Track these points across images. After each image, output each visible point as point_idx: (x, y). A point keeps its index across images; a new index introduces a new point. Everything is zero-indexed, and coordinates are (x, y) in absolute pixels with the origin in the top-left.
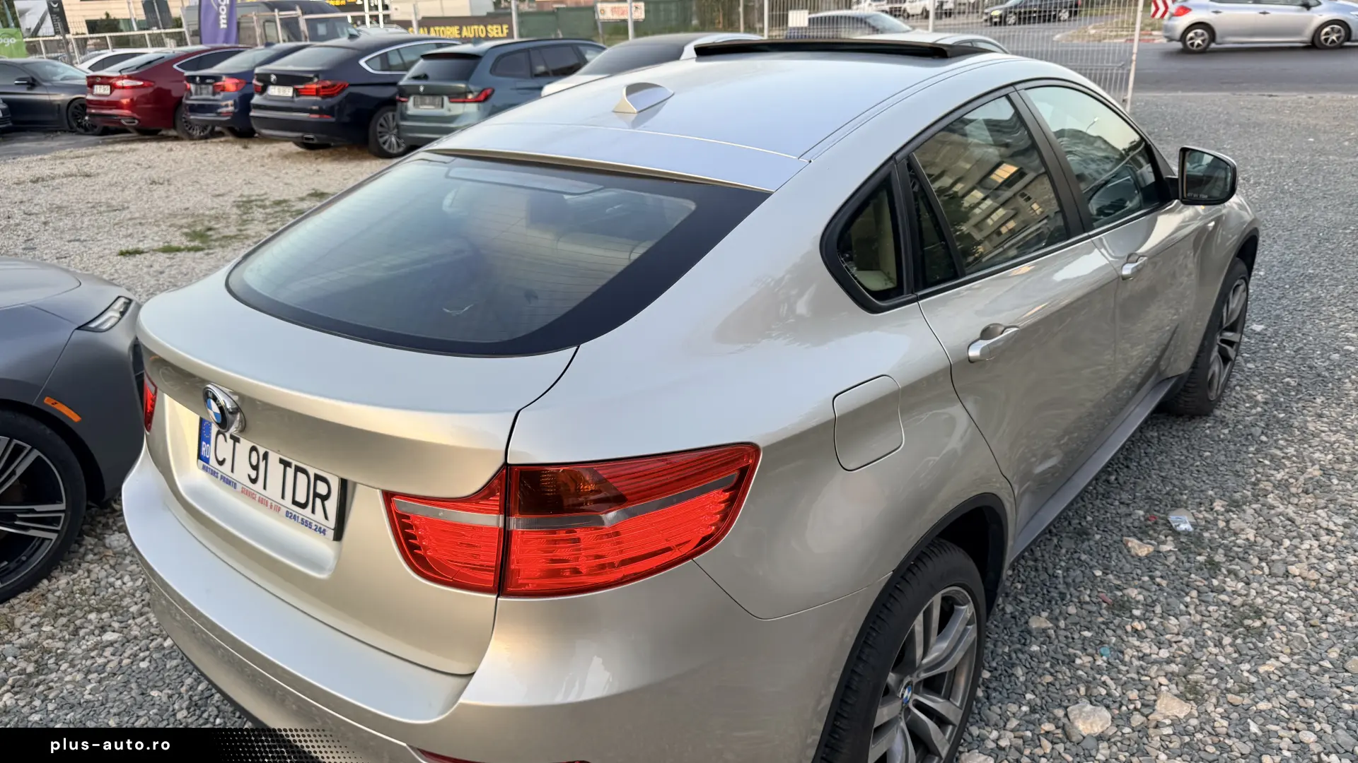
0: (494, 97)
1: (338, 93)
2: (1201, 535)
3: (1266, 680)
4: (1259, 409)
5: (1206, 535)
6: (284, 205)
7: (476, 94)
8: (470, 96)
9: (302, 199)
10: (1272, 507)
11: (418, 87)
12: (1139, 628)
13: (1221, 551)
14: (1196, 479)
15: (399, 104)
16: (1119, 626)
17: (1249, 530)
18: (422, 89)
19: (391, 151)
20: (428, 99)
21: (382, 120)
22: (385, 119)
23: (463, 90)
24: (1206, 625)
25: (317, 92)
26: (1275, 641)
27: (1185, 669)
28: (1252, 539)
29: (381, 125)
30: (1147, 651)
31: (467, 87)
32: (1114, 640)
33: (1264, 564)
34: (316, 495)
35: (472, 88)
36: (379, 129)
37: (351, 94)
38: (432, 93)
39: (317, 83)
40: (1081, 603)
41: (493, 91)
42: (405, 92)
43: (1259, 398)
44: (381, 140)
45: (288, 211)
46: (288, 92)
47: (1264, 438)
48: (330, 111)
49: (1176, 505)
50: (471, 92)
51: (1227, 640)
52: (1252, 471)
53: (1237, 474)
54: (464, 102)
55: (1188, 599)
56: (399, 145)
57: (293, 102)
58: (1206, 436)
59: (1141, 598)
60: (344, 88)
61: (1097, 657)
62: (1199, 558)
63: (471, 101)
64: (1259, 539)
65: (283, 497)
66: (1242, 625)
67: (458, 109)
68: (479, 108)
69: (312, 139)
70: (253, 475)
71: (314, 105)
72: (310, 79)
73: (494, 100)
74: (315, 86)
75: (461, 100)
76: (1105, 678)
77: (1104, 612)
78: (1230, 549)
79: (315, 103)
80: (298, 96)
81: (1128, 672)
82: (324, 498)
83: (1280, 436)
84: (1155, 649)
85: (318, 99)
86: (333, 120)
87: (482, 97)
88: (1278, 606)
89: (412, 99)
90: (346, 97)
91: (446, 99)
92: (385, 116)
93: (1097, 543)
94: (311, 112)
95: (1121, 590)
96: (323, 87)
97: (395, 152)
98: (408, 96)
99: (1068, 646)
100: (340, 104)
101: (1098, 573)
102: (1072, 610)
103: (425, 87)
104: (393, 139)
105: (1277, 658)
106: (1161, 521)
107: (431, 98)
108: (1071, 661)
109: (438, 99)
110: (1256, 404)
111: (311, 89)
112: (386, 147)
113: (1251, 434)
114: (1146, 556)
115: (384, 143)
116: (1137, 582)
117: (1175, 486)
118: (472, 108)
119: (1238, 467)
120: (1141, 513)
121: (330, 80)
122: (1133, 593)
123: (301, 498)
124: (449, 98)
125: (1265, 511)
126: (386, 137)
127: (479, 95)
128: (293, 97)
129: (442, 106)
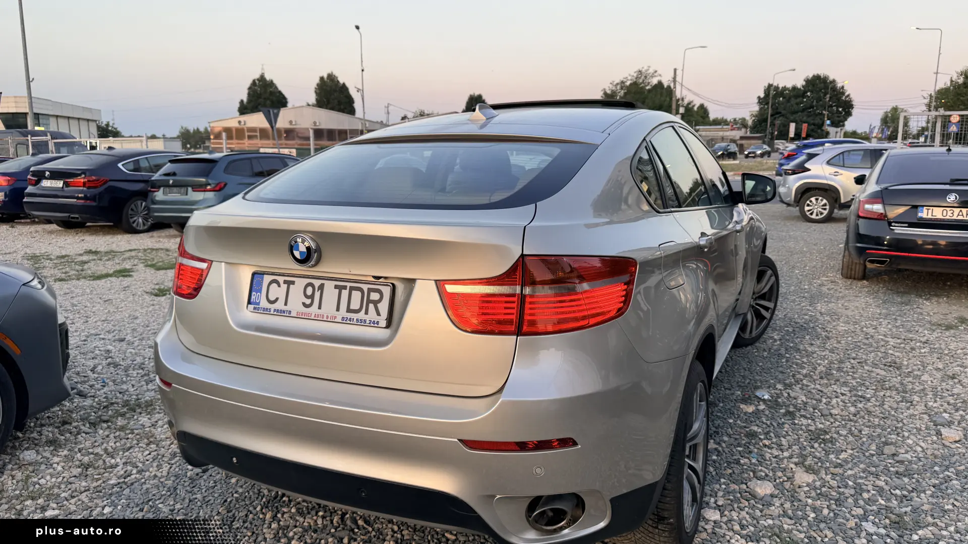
0: (226, 188)
1: (101, 186)
2: (776, 401)
3: (845, 461)
4: (778, 342)
5: (780, 400)
6: (67, 258)
7: (213, 186)
8: (209, 187)
9: (81, 255)
10: (807, 386)
11: (169, 181)
12: (767, 444)
13: (791, 406)
14: (761, 376)
15: (150, 194)
16: (756, 444)
17: (801, 397)
18: (171, 182)
19: (138, 228)
20: (175, 189)
21: (132, 206)
22: (135, 205)
23: (204, 183)
24: (801, 440)
25: (84, 184)
26: (840, 443)
27: (801, 459)
28: (805, 400)
29: (132, 210)
30: (777, 454)
31: (207, 181)
32: (756, 450)
33: (816, 411)
34: (369, 301)
35: (210, 181)
36: (130, 212)
37: (110, 187)
38: (178, 185)
39: (84, 178)
40: (729, 436)
41: (225, 185)
42: (156, 185)
43: (776, 337)
44: (132, 220)
45: (73, 262)
46: (60, 184)
47: (787, 355)
48: (93, 198)
49: (757, 388)
50: (209, 184)
51: (816, 445)
52: (789, 370)
53: (782, 372)
54: (205, 191)
55: (785, 429)
56: (144, 224)
57: (63, 191)
58: (756, 356)
59: (760, 430)
60: (106, 182)
61: (751, 459)
62: (781, 411)
63: (210, 191)
64: (808, 400)
65: (338, 309)
66: (820, 438)
67: (199, 196)
68: (215, 195)
69: (77, 218)
70: (308, 302)
71: (80, 193)
72: (80, 175)
73: (227, 190)
74: (82, 180)
75: (203, 190)
76: (760, 468)
77: (744, 438)
78: (796, 406)
79: (81, 192)
80: (67, 187)
81: (771, 464)
82: (376, 303)
83: (795, 354)
84: (781, 453)
85: (85, 189)
86: (94, 204)
87: (217, 188)
88: (834, 428)
89: (162, 189)
90: (106, 189)
91: (190, 189)
92: (135, 203)
93: (722, 407)
94: (78, 198)
95: (748, 428)
96: (89, 181)
97: (141, 228)
98: (159, 187)
99: (733, 456)
100: (100, 193)
101: (731, 421)
102: (726, 438)
103: (174, 181)
104: (140, 220)
105: (846, 451)
106: (753, 396)
107: (178, 188)
108: (738, 462)
109: (183, 190)
110: (775, 341)
111: (80, 182)
112: (134, 225)
113: (780, 354)
114: (753, 412)
115: (134, 222)
116: (754, 423)
117: (750, 379)
118: (210, 195)
119: (781, 369)
120: (739, 393)
121: (94, 176)
122: (755, 428)
123: (355, 305)
124: (192, 188)
125: (805, 388)
126: (135, 218)
127: (216, 187)
128: (63, 187)
129: (187, 194)
